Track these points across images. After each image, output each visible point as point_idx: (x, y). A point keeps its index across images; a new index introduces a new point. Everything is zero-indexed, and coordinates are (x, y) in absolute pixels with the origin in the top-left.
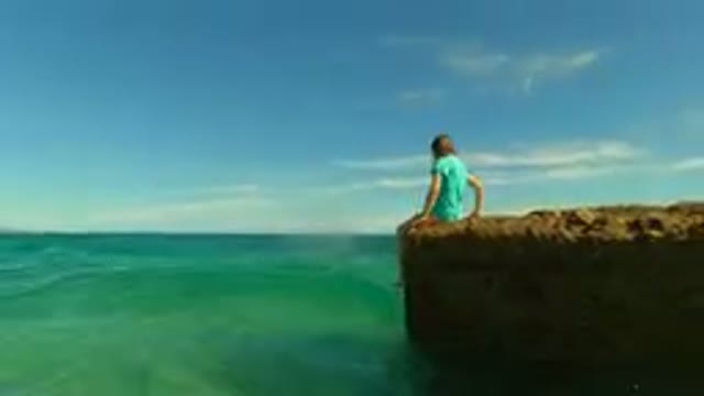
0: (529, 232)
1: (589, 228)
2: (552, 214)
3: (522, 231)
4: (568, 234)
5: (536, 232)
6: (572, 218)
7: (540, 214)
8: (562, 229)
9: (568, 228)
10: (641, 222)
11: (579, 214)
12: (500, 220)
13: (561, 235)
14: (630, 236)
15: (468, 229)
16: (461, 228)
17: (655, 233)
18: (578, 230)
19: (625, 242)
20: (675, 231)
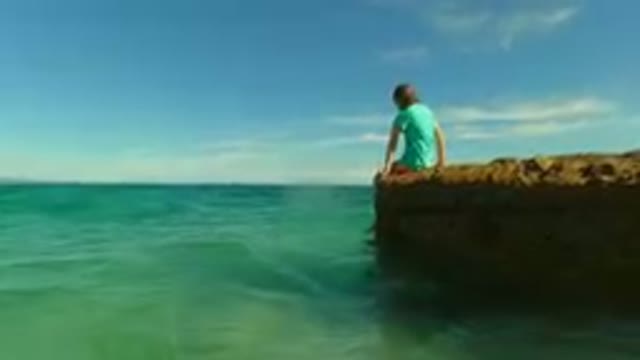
0: (490, 177)
1: (545, 173)
2: (512, 161)
3: (484, 177)
4: (526, 180)
5: (496, 177)
6: (531, 165)
7: (502, 162)
8: (521, 175)
9: (526, 174)
10: (594, 168)
11: (538, 161)
12: (464, 168)
13: (519, 179)
14: (583, 181)
15: (433, 177)
16: (427, 175)
17: (606, 178)
18: (535, 176)
19: (577, 186)
20: (626, 176)
